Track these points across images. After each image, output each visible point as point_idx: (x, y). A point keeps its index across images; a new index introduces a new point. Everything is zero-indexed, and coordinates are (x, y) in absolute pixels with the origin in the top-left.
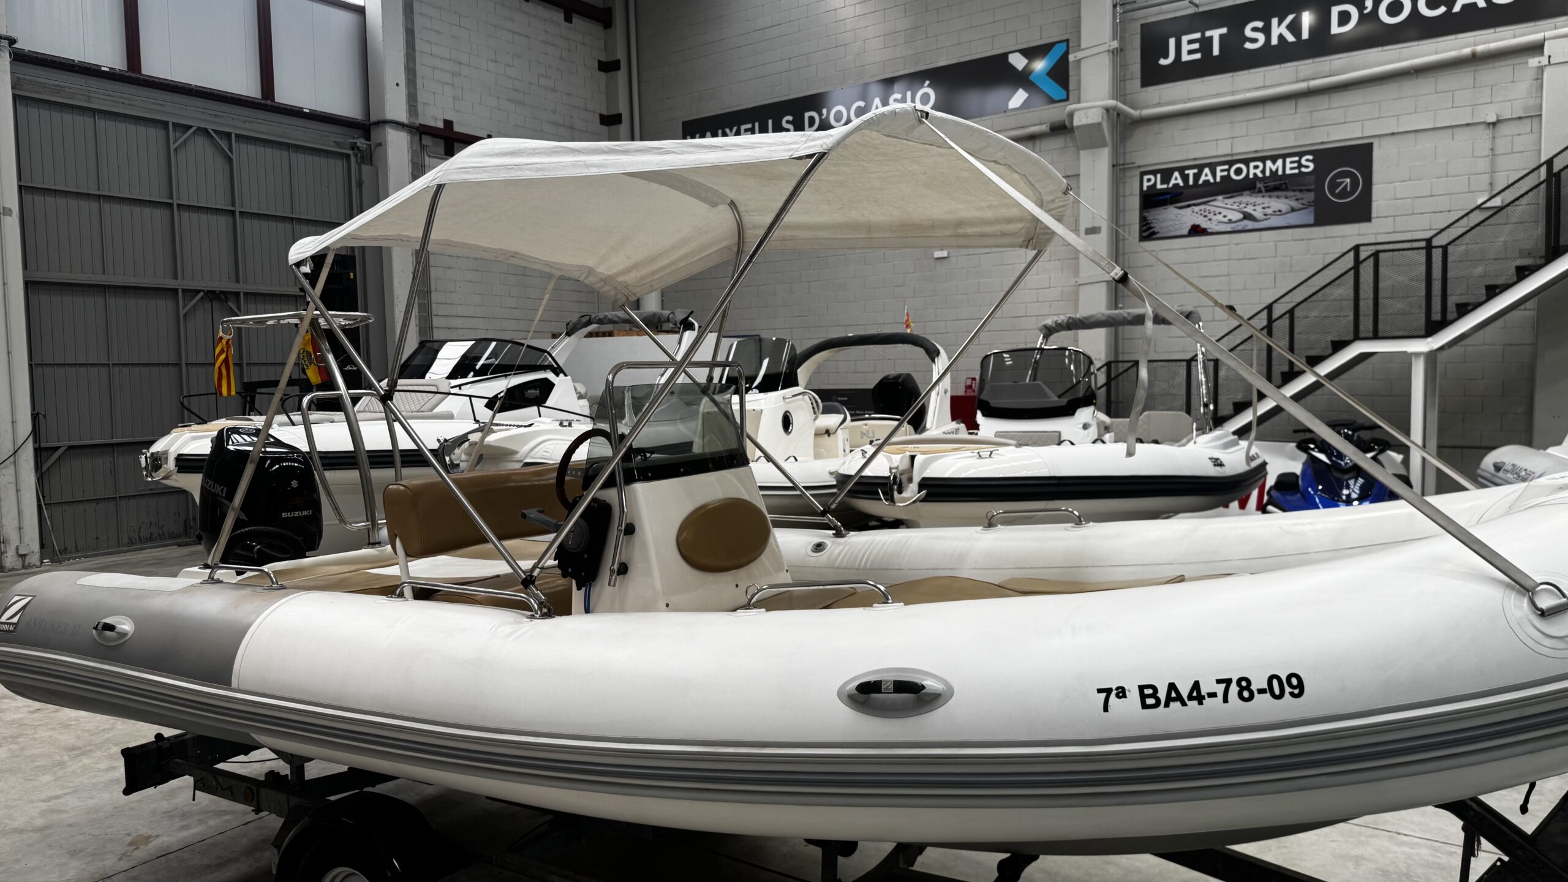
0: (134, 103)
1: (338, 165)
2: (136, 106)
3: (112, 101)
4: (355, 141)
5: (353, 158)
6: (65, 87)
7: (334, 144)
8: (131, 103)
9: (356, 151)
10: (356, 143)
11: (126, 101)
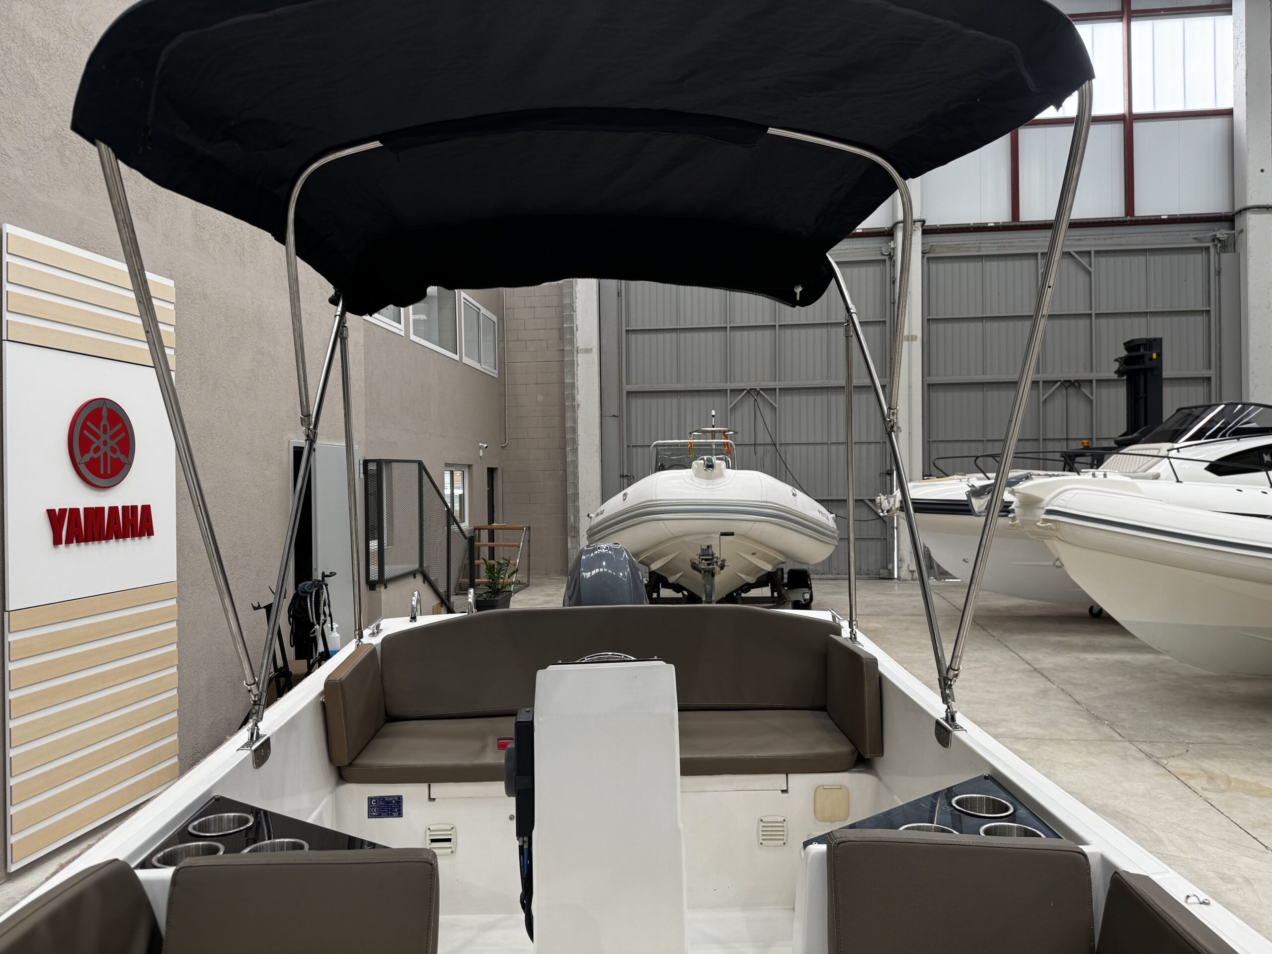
0: (1013, 244)
1: (1199, 258)
2: (1014, 246)
3: (996, 247)
4: (1214, 233)
5: (1212, 250)
6: (963, 244)
7: (1194, 241)
8: (1010, 245)
9: (1216, 242)
10: (1216, 235)
11: (1007, 245)
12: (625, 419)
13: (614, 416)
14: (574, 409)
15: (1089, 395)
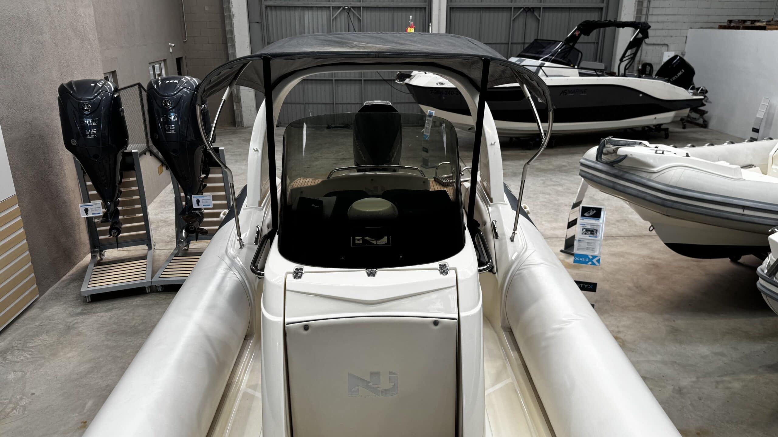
12: (265, 24)
13: (257, 22)
14: (231, 17)
15: (538, 16)
